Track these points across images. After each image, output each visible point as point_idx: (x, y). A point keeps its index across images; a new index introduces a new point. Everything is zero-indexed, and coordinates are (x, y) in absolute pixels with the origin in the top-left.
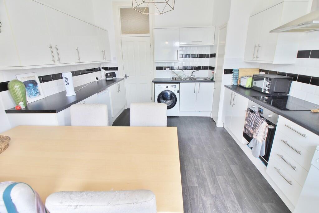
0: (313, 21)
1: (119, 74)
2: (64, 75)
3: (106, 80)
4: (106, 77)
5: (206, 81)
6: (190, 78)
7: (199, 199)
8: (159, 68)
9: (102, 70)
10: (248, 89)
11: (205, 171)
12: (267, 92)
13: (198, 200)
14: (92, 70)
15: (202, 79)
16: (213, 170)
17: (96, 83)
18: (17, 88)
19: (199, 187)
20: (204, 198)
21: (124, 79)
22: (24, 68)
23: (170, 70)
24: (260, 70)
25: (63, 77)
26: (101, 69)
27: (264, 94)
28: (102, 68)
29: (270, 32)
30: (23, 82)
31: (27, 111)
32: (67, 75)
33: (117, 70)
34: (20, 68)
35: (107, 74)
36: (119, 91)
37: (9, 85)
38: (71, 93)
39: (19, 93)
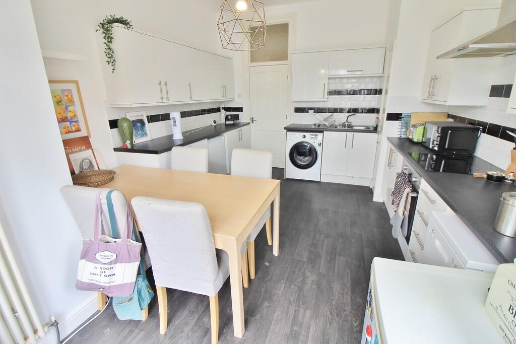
0: (469, 45)
1: (243, 117)
2: (172, 115)
3: (226, 124)
4: (226, 121)
5: (367, 130)
6: (344, 125)
7: (301, 274)
8: (298, 110)
9: (223, 111)
10: (417, 144)
11: (325, 248)
12: (436, 148)
13: (298, 274)
14: (210, 111)
15: (362, 128)
16: (336, 249)
17: (213, 127)
18: (125, 125)
19: (307, 262)
20: (308, 274)
21: (249, 123)
22: (133, 106)
23: (314, 112)
24: (449, 116)
25: (171, 118)
26: (221, 110)
27: (432, 151)
28: (223, 108)
29: (438, 58)
30: (131, 120)
31: (133, 150)
32: (175, 115)
33: (242, 111)
34: (129, 106)
35: (227, 116)
36: (240, 139)
37: (119, 123)
38: (178, 136)
39: (127, 132)
